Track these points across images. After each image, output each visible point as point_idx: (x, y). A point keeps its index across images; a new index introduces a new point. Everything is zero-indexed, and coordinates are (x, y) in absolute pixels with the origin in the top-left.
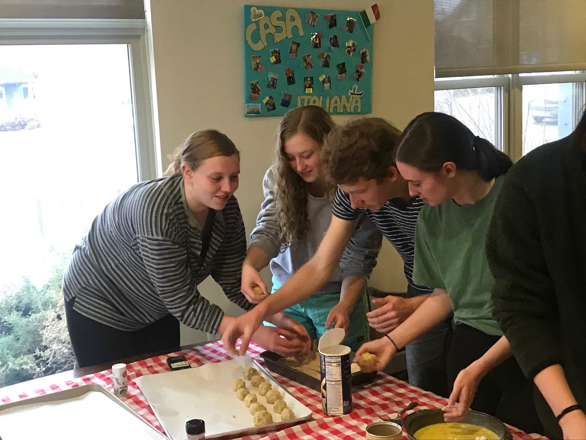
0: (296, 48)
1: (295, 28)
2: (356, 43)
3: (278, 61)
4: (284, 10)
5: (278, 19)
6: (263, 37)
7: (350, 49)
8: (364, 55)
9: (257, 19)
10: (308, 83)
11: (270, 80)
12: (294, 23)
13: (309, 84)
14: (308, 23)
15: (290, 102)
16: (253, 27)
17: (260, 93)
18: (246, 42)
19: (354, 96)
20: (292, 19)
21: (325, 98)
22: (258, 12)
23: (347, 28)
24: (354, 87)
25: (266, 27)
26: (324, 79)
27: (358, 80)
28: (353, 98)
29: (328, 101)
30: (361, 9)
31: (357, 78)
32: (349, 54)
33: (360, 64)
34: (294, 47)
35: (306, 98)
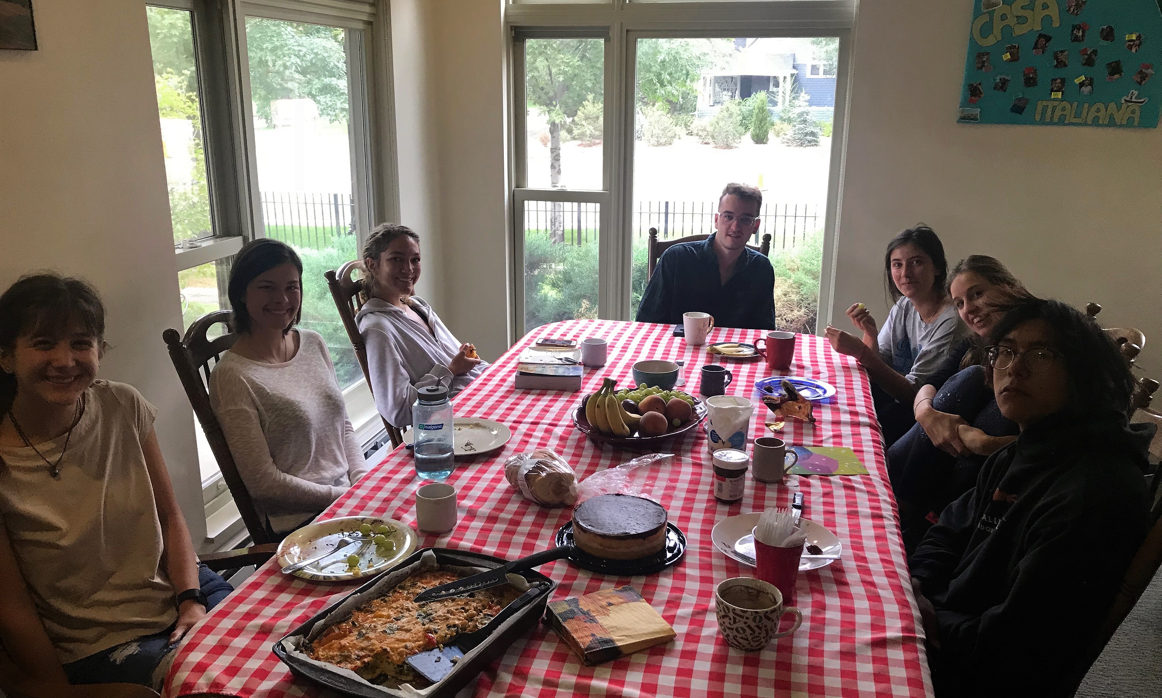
0: (1044, 43)
1: (1047, 17)
2: (1143, 37)
3: (1015, 58)
5: (1023, 7)
6: (997, 30)
7: (1132, 43)
9: (991, 9)
10: (1056, 85)
12: (1046, 12)
13: (1058, 86)
14: (1068, 10)
15: (1024, 108)
16: (983, 19)
17: (982, 96)
18: (972, 37)
19: (1130, 104)
20: (1045, 7)
21: (1081, 105)
24: (1131, 92)
26: (1083, 81)
27: (1140, 83)
29: (1085, 109)
31: (1139, 81)
32: (1131, 49)
34: (1042, 41)
35: (1050, 104)
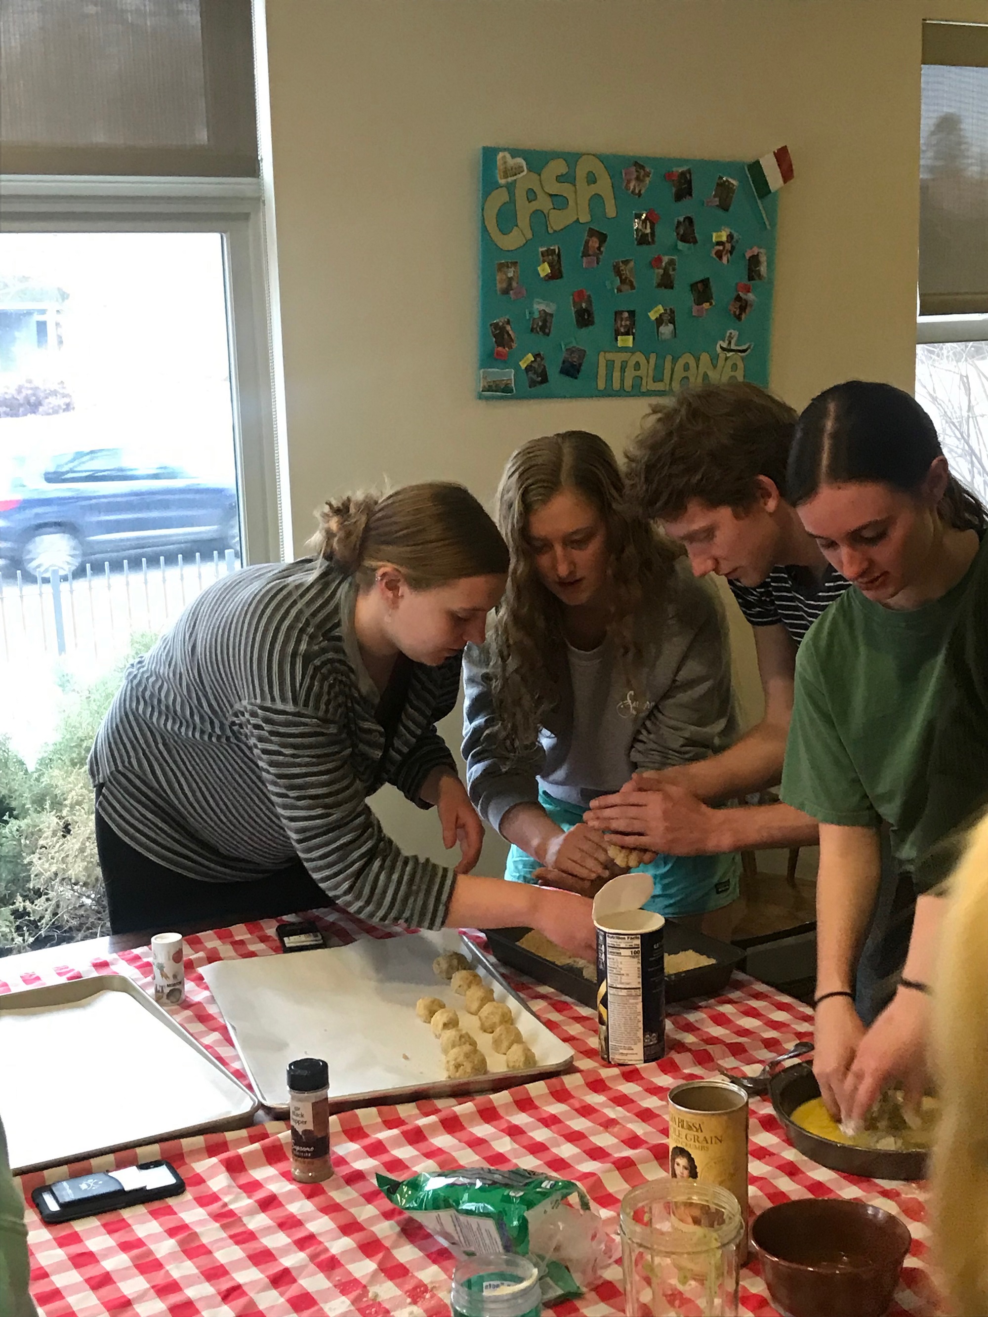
0: (597, 245)
1: (597, 198)
2: (735, 235)
3: (556, 274)
4: (572, 158)
5: (560, 179)
6: (523, 220)
7: (721, 248)
8: (754, 261)
9: (510, 179)
10: (623, 323)
11: (536, 315)
12: (594, 189)
13: (626, 325)
14: (627, 188)
15: (580, 365)
16: (500, 197)
17: (514, 345)
18: (485, 230)
19: (729, 354)
20: (592, 179)
21: (661, 358)
22: (511, 162)
23: (717, 199)
24: (728, 334)
25: (531, 195)
26: (661, 315)
27: (739, 318)
28: (727, 359)
29: (668, 365)
30: (750, 159)
31: (737, 313)
32: (720, 257)
33: (745, 281)
34: (594, 243)
35: (618, 358)
